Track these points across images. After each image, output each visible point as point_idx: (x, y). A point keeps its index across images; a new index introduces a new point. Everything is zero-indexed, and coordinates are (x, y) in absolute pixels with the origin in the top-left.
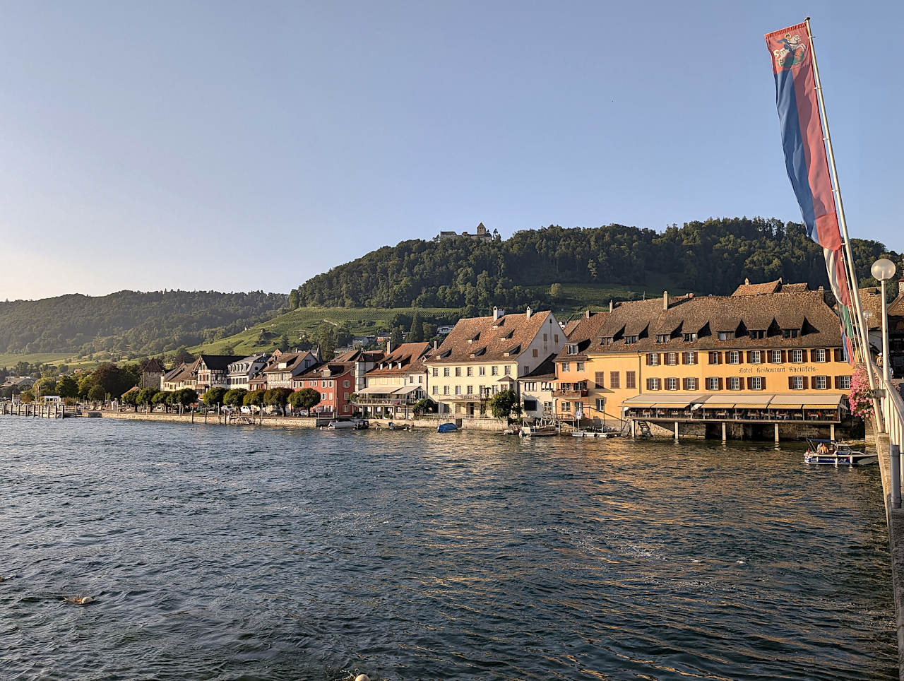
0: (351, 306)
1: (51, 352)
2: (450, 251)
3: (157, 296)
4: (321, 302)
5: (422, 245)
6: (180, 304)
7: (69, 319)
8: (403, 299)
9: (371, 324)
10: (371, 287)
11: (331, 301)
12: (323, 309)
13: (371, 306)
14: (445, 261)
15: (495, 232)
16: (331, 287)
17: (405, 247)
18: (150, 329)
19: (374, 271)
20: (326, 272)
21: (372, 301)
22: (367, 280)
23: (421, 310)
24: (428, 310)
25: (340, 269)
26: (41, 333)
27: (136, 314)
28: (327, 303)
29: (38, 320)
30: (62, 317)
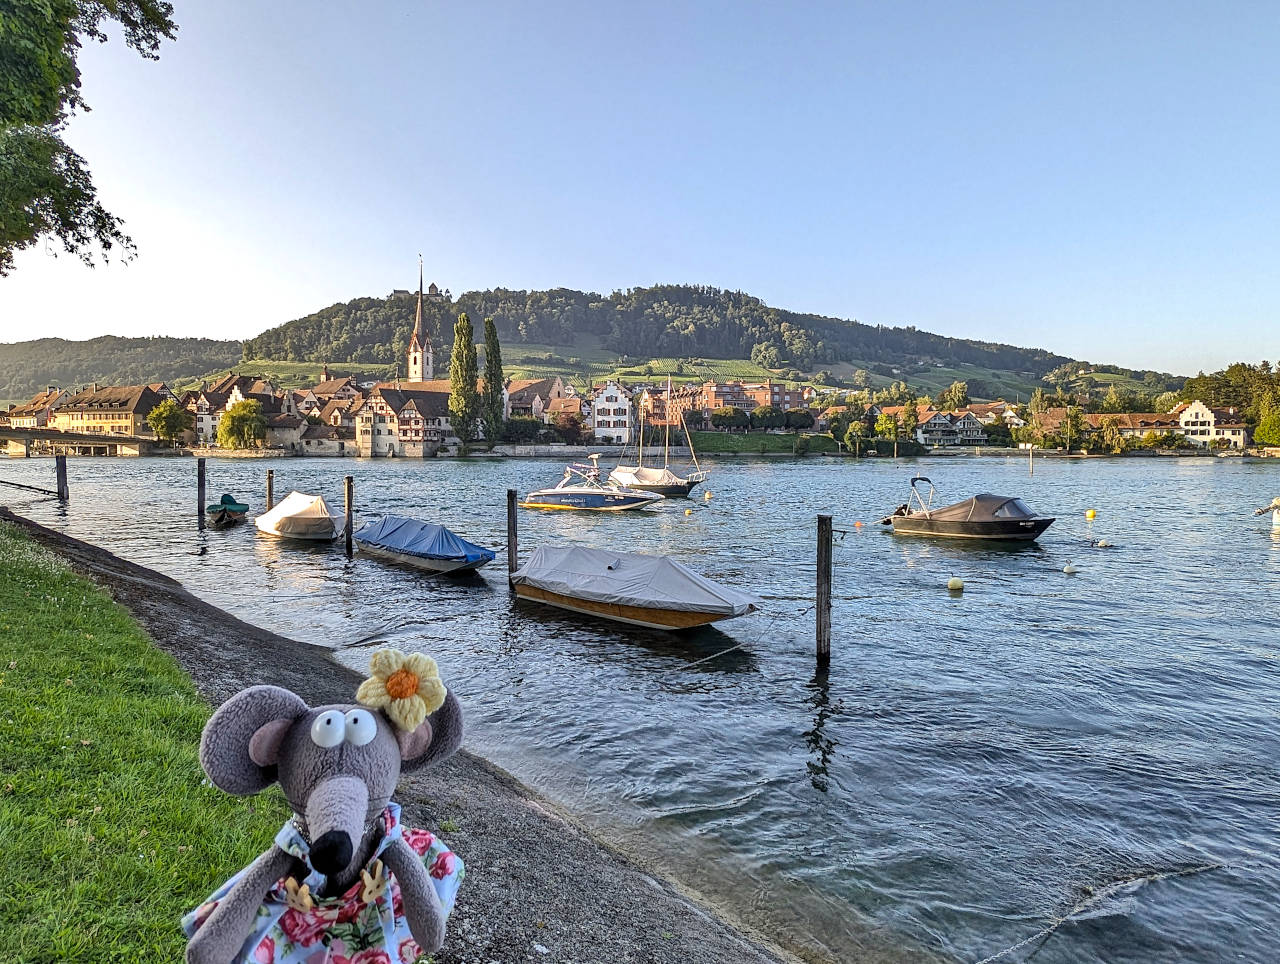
0: (293, 360)
1: (21, 398)
2: (395, 310)
3: (142, 342)
4: (268, 355)
5: (371, 303)
6: (168, 351)
7: (43, 366)
8: (340, 356)
9: (305, 377)
10: (312, 344)
11: (277, 355)
12: (270, 362)
13: (311, 361)
14: (387, 320)
15: (447, 291)
16: (278, 340)
17: (355, 305)
18: (125, 377)
19: (320, 327)
20: (276, 326)
21: (312, 356)
22: (310, 337)
23: (357, 365)
24: (363, 366)
25: (290, 324)
26: (11, 379)
27: (119, 360)
28: (273, 357)
29: (10, 365)
30: (37, 362)
